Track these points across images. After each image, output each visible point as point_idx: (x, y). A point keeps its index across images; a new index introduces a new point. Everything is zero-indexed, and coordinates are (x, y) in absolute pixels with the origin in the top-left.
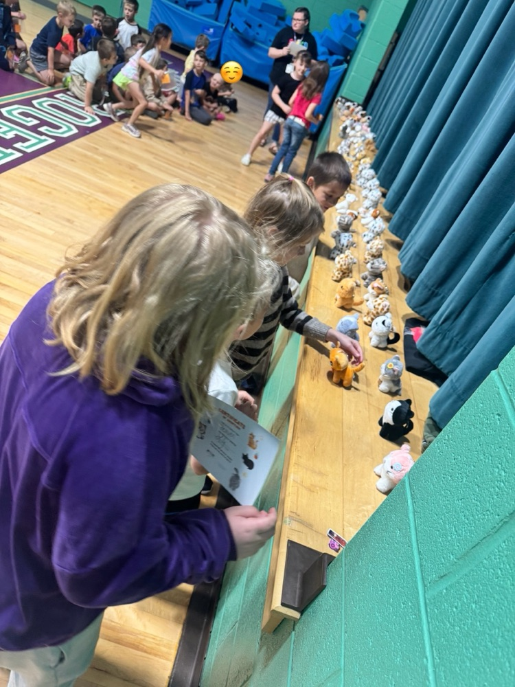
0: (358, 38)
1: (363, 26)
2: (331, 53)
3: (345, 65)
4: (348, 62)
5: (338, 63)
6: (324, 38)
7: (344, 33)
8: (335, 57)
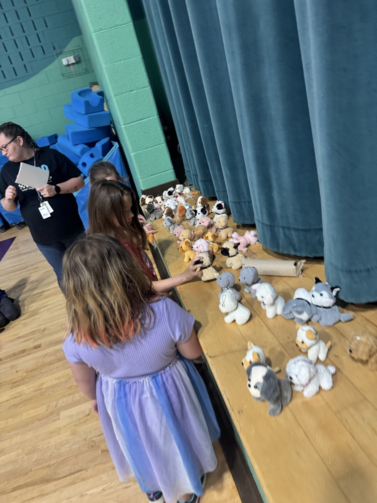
0: (106, 109)
1: (101, 94)
2: (91, 145)
3: (116, 144)
4: (116, 138)
5: (107, 148)
6: (70, 137)
7: (86, 116)
8: (99, 145)
